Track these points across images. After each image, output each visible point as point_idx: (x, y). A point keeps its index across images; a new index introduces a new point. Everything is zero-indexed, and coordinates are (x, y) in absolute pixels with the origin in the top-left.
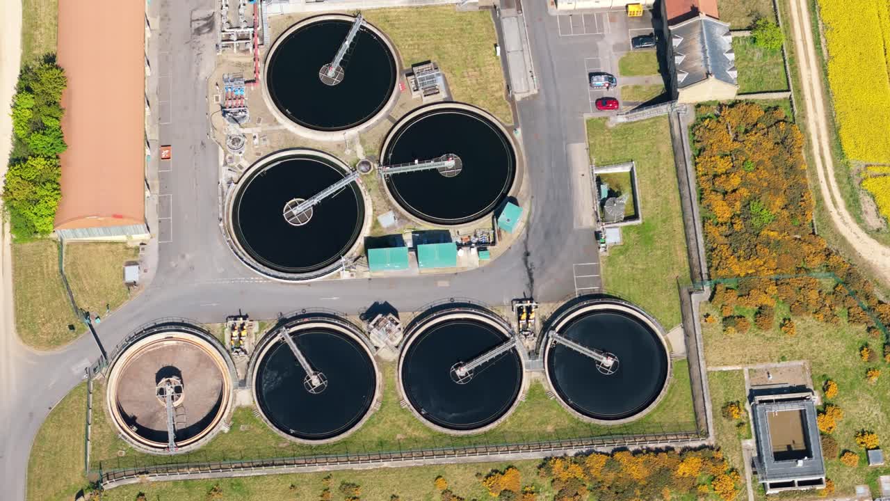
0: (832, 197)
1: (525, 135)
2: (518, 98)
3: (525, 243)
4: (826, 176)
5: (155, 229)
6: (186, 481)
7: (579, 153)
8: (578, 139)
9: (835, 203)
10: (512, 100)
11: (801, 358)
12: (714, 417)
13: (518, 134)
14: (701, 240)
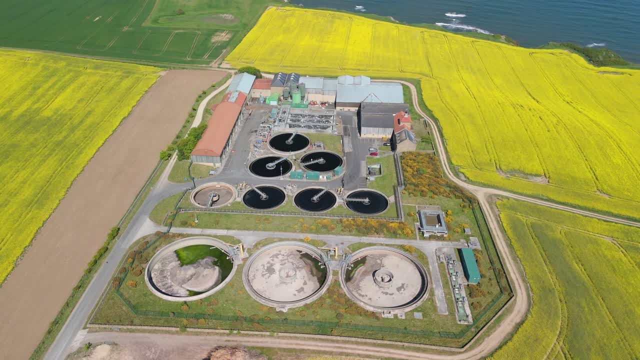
0: (449, 172)
1: (347, 159)
2: (346, 152)
3: (343, 178)
4: (446, 168)
5: (223, 165)
6: (209, 213)
7: (363, 164)
8: (364, 160)
9: (449, 174)
10: (344, 152)
11: (438, 205)
12: (404, 215)
13: (345, 158)
14: (402, 177)
